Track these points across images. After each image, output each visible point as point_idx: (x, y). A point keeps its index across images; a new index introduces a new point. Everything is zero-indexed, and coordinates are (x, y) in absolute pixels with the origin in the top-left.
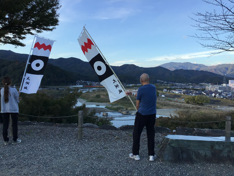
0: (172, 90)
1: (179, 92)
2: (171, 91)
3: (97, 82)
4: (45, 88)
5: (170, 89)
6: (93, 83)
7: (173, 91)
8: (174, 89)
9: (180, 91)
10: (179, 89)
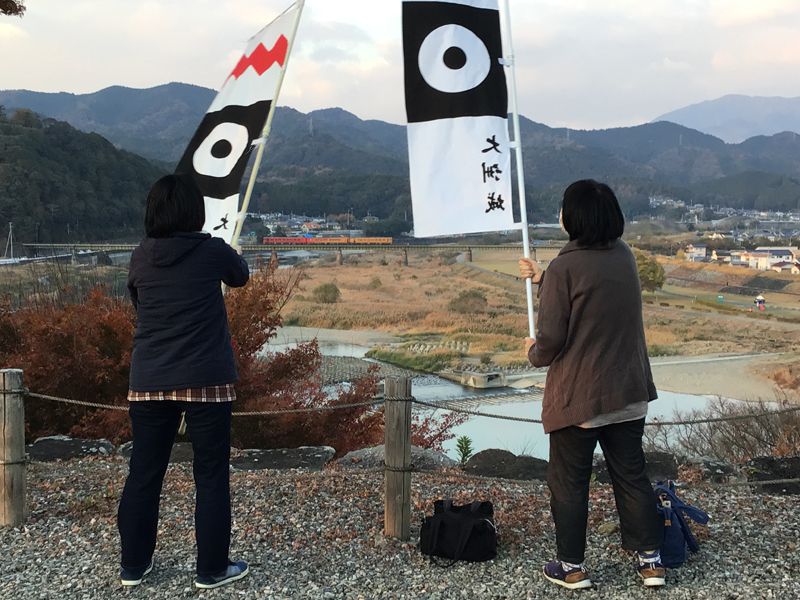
0: (736, 248)
1: (777, 260)
2: (728, 259)
3: (316, 216)
4: (33, 252)
5: (724, 248)
6: (297, 220)
7: (743, 259)
8: (750, 247)
9: (780, 254)
10: (776, 244)
